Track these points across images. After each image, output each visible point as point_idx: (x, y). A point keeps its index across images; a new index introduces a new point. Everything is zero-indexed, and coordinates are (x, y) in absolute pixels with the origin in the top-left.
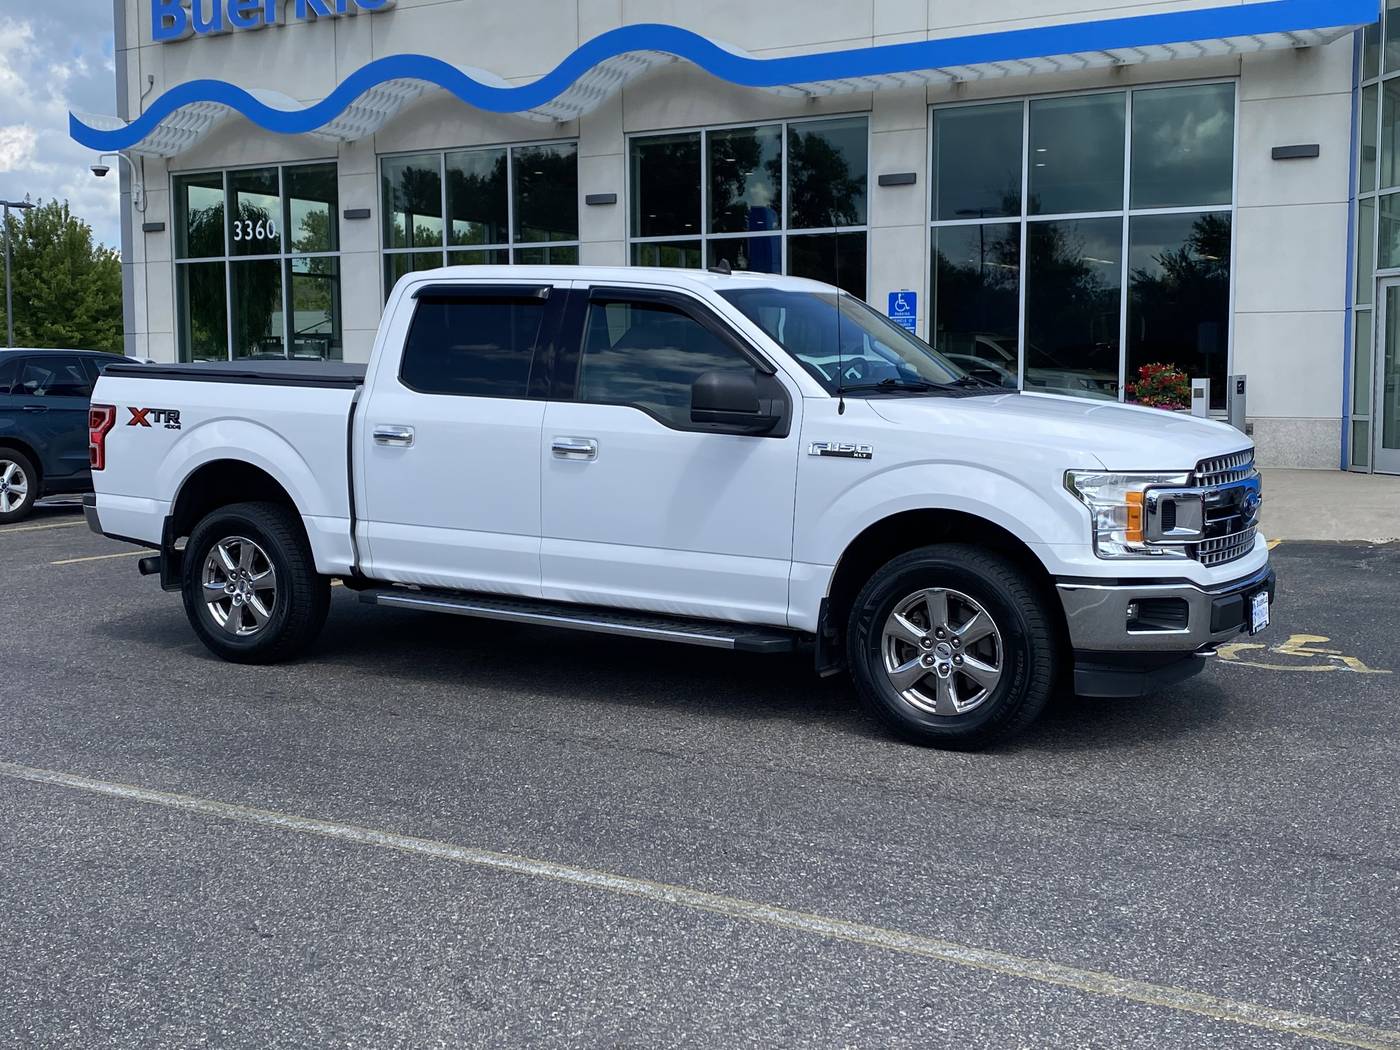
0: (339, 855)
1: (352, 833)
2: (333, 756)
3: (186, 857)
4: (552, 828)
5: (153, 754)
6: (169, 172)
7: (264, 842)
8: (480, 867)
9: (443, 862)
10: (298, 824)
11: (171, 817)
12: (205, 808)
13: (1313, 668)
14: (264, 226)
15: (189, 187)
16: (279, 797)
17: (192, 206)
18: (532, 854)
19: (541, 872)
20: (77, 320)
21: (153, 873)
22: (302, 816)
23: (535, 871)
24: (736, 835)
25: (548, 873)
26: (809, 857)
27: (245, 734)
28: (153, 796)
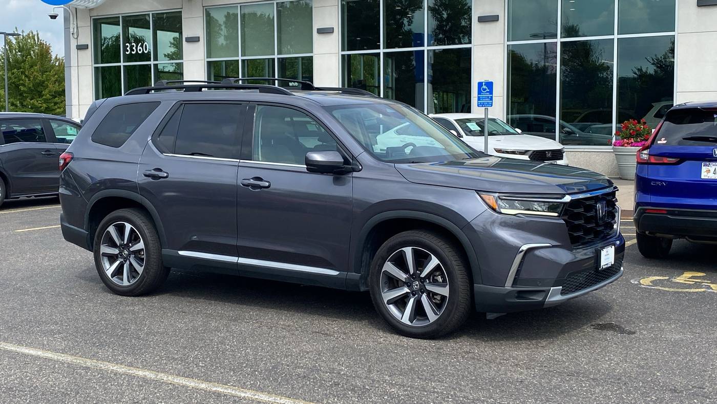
0: (141, 386)
1: (150, 375)
2: (147, 334)
3: (61, 386)
4: (257, 373)
5: (52, 334)
6: (91, 17)
7: (103, 379)
8: (214, 393)
9: (196, 390)
10: (121, 369)
11: (57, 366)
12: (75, 361)
13: (692, 290)
14: (142, 46)
15: (102, 25)
16: (115, 355)
17: (103, 35)
18: (243, 386)
19: (246, 395)
20: (44, 97)
21: (43, 394)
22: (126, 366)
23: (243, 395)
24: (354, 377)
25: (250, 396)
26: (391, 388)
27: (103, 322)
28: (49, 355)
